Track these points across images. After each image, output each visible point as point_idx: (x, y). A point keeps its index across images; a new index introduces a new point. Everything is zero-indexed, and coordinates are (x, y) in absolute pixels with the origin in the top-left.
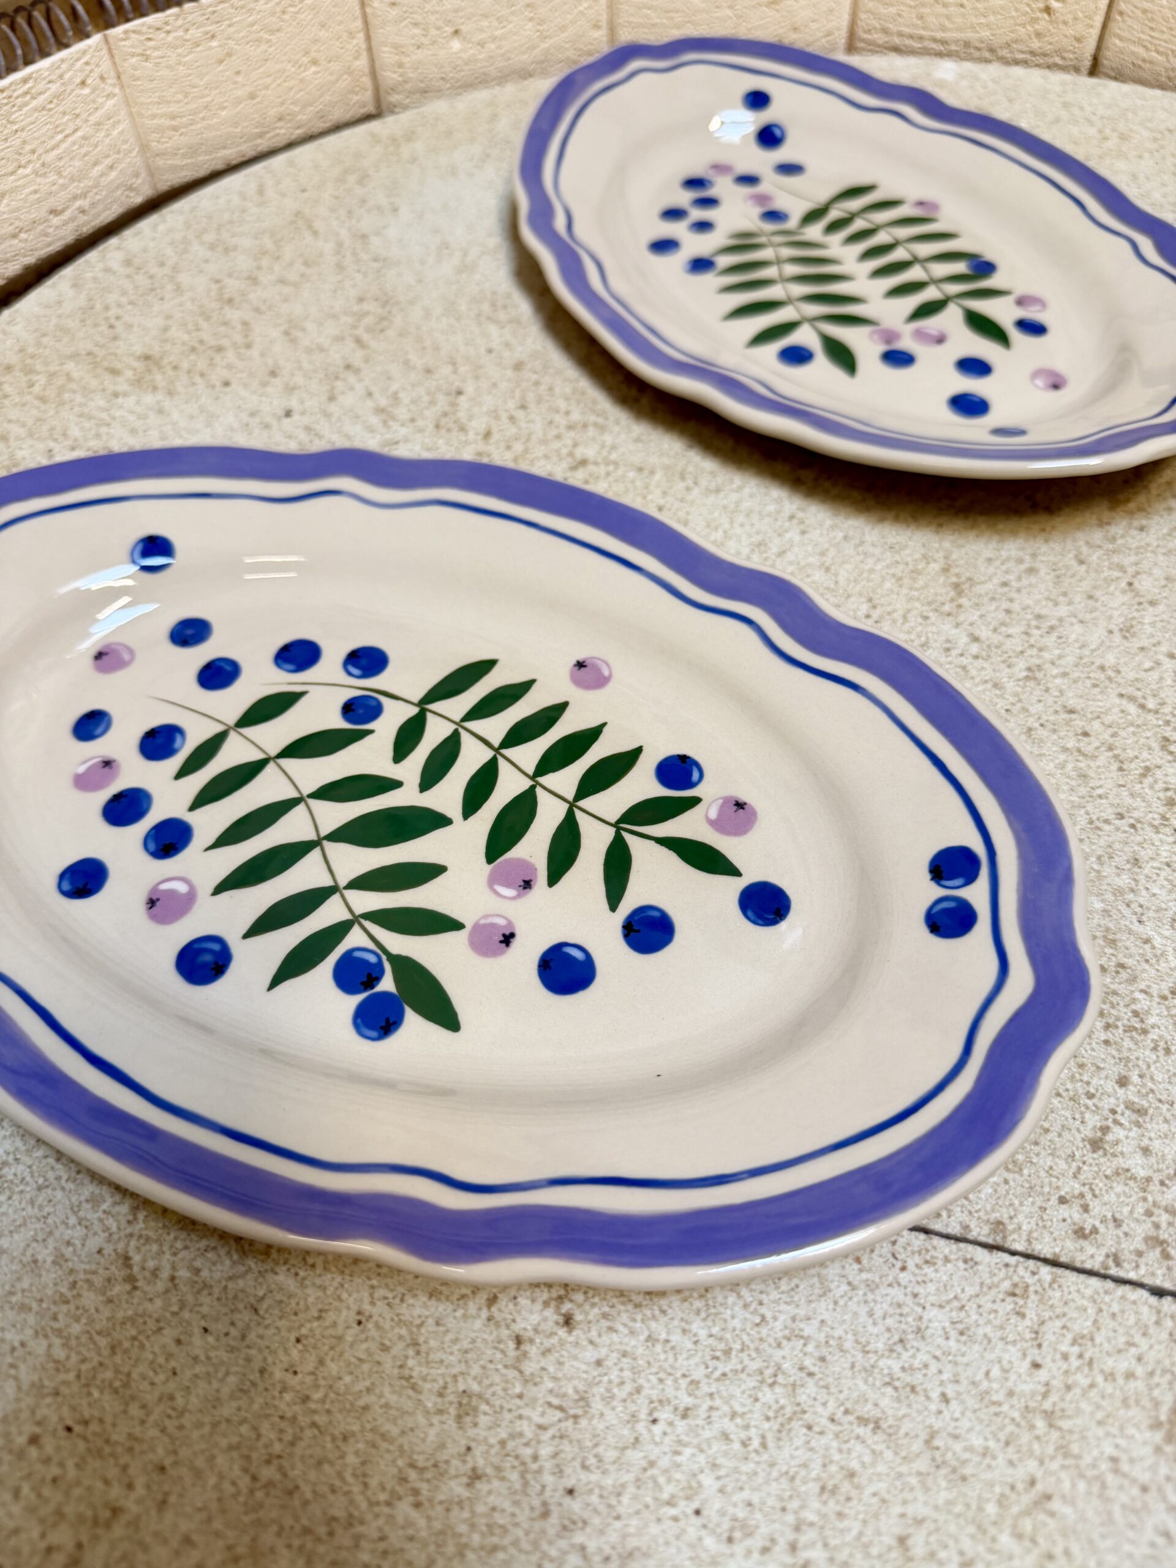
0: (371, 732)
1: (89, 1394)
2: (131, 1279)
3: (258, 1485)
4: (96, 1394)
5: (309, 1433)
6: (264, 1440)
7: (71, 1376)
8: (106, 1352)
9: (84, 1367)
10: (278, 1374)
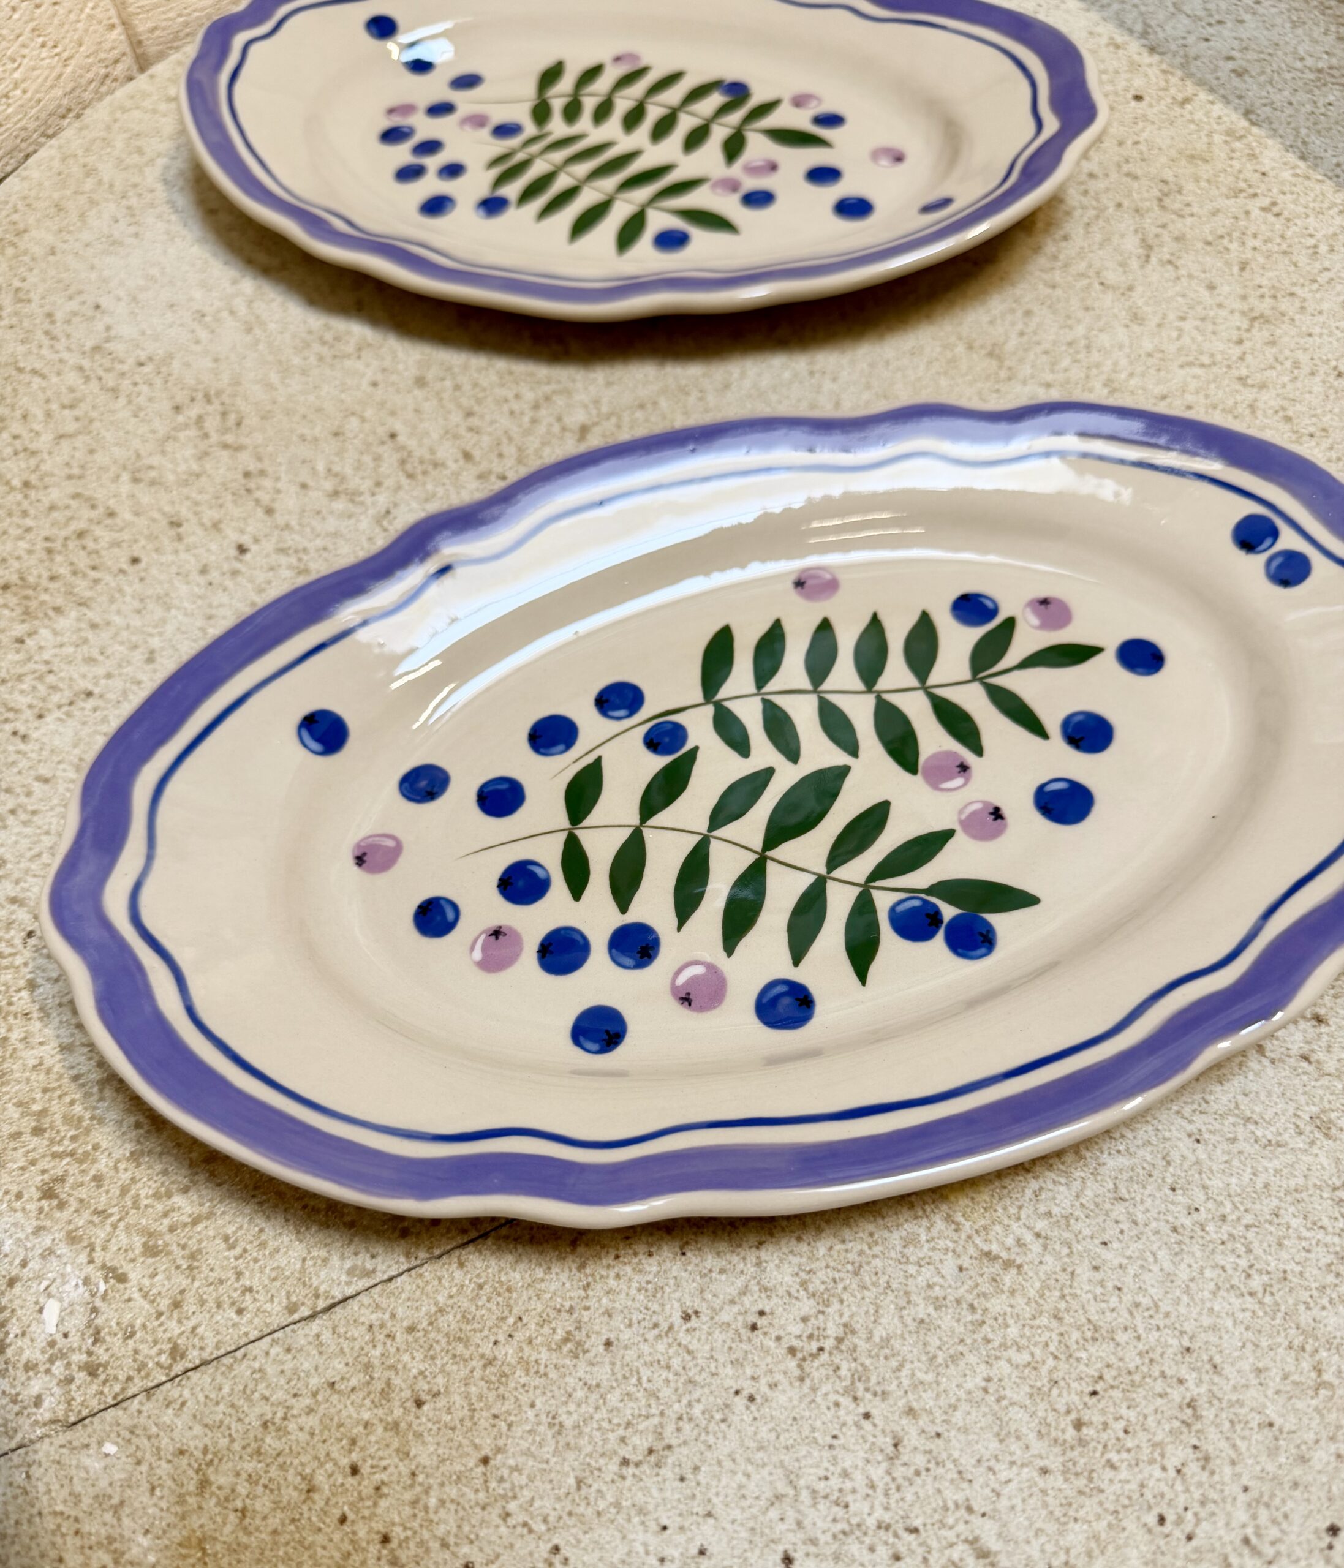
0: (696, 749)
1: (1078, 1360)
2: (1008, 1264)
3: (1260, 1295)
4: (1083, 1355)
5: (1250, 1235)
6: (1228, 1267)
7: (1051, 1362)
8: (1054, 1324)
9: (1052, 1348)
10: (1188, 1222)
